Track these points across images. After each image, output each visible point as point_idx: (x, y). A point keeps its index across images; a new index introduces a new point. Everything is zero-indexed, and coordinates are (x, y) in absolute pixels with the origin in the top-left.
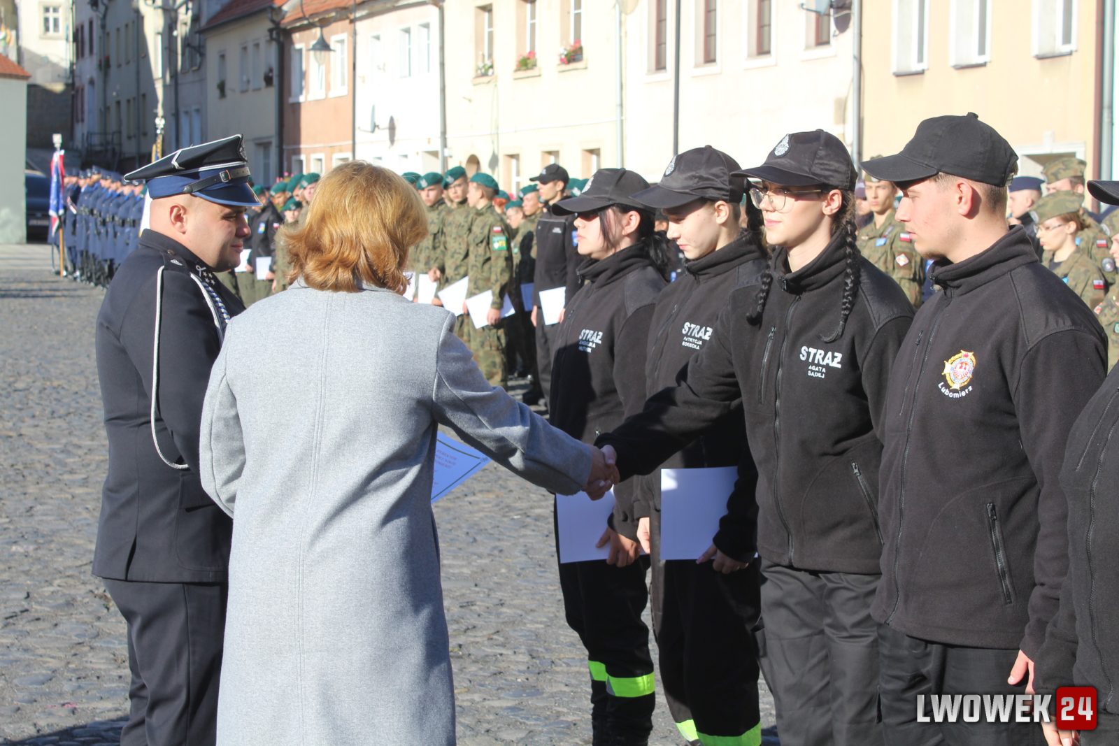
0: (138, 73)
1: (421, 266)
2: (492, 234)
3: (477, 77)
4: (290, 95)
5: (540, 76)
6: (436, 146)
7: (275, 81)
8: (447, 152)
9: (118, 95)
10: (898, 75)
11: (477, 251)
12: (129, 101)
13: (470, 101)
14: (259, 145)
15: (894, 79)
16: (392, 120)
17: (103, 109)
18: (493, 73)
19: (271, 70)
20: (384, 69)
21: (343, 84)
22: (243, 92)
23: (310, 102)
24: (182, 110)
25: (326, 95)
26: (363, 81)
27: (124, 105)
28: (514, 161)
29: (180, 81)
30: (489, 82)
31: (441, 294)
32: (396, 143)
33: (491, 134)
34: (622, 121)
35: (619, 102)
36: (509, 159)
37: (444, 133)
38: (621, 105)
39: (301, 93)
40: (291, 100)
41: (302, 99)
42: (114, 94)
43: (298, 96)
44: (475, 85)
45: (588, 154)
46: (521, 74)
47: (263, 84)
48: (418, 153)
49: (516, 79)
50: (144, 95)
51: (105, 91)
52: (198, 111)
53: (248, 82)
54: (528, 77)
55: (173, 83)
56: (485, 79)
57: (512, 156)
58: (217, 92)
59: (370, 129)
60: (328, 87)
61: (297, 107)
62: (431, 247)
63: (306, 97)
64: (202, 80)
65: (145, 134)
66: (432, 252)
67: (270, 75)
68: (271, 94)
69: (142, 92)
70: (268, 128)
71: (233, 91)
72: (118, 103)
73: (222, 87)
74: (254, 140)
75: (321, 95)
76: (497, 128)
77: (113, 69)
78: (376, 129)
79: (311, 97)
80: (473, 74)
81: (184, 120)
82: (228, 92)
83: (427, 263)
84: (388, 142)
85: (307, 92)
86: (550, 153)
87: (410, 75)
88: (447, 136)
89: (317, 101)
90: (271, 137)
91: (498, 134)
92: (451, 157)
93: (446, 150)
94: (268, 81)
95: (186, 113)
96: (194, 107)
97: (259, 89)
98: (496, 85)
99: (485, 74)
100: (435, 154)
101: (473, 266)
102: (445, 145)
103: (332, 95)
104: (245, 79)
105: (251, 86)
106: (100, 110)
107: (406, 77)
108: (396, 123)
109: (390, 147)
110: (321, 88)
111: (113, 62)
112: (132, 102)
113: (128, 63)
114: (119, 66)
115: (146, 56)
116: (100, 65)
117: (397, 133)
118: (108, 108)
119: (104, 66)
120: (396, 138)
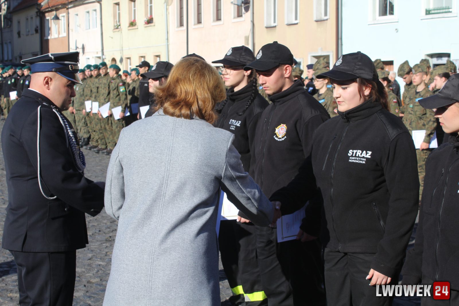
1: (93, 99)
2: (119, 86)
3: (114, 29)
4: (45, 36)
5: (137, 28)
6: (100, 55)
7: (39, 31)
8: (104, 57)
10: (267, 28)
11: (113, 92)
13: (112, 38)
15: (265, 29)
16: (83, 45)
18: (120, 28)
19: (37, 27)
20: (80, 27)
21: (65, 32)
22: (27, 35)
23: (52, 39)
24: (4, 42)
25: (58, 36)
26: (72, 31)
28: (129, 60)
29: (3, 32)
30: (119, 31)
31: (100, 109)
32: (85, 54)
33: (120, 50)
34: (168, 45)
35: (167, 38)
36: (126, 59)
37: (103, 50)
38: (168, 39)
39: (49, 35)
40: (45, 38)
41: (49, 38)
43: (47, 37)
44: (114, 32)
45: (156, 57)
46: (131, 28)
47: (34, 32)
48: (93, 57)
49: (129, 30)
52: (10, 42)
53: (29, 31)
54: (133, 29)
56: (117, 30)
57: (128, 58)
58: (17, 36)
59: (75, 48)
60: (59, 34)
61: (48, 40)
62: (96, 92)
63: (51, 37)
64: (11, 31)
66: (97, 94)
67: (37, 29)
68: (37, 36)
70: (37, 48)
71: (23, 35)
73: (19, 34)
74: (32, 53)
75: (56, 36)
76: (122, 48)
78: (77, 49)
79: (53, 37)
80: (113, 28)
81: (5, 46)
82: (21, 35)
83: (95, 98)
85: (51, 35)
86: (142, 57)
87: (89, 28)
89: (55, 39)
90: (38, 52)
91: (122, 50)
92: (105, 59)
94: (36, 31)
95: (6, 44)
97: (32, 34)
98: (121, 32)
99: (117, 28)
100: (99, 58)
101: (112, 98)
102: (103, 54)
103: (61, 36)
105: (30, 33)
107: (88, 29)
108: (85, 46)
109: (83, 55)
110: (56, 34)
117: (85, 50)
120: (85, 52)
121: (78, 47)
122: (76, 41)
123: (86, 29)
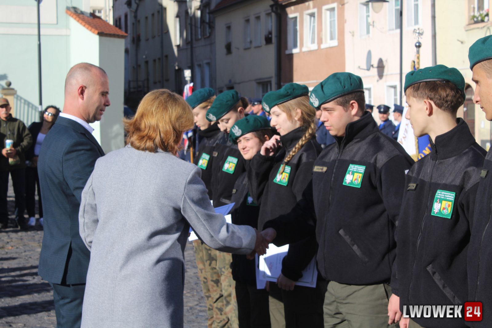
0: (162, 43)
4: (286, 48)
7: (274, 40)
9: (146, 58)
12: (155, 61)
13: (462, 43)
14: (259, 83)
16: (381, 61)
17: (135, 67)
18: (488, 20)
19: (270, 33)
20: (374, 26)
21: (332, 38)
22: (245, 49)
23: (304, 52)
24: (196, 63)
25: (319, 46)
26: (353, 36)
27: (151, 64)
29: (194, 46)
30: (484, 27)
32: (384, 78)
39: (295, 46)
40: (287, 52)
41: (295, 51)
42: (144, 57)
43: (291, 50)
44: (467, 30)
47: (264, 43)
50: (167, 56)
51: (137, 55)
52: (208, 64)
53: (251, 42)
55: (189, 47)
56: (480, 25)
58: (224, 51)
59: (365, 68)
60: (320, 42)
61: (291, 56)
63: (301, 49)
64: (212, 44)
65: (167, 80)
67: (270, 36)
68: (272, 49)
69: (165, 54)
71: (238, 49)
72: (147, 62)
73: (228, 48)
74: (256, 80)
75: (314, 47)
77: (143, 43)
79: (304, 49)
80: (467, 22)
81: (197, 70)
82: (233, 49)
84: (377, 77)
85: (302, 45)
89: (311, 52)
90: (271, 77)
94: (268, 40)
95: (199, 66)
96: (205, 61)
97: (259, 47)
99: (480, 22)
103: (323, 46)
104: (249, 40)
105: (254, 45)
106: (134, 67)
107: (393, 30)
108: (385, 63)
109: (378, 81)
110: (313, 42)
111: (143, 38)
112: (157, 61)
113: (154, 37)
114: (147, 40)
115: (168, 32)
116: (133, 41)
117: (386, 70)
118: (139, 66)
119: (136, 41)
120: (385, 73)
121: (372, 63)
122: (369, 53)
123: (390, 30)
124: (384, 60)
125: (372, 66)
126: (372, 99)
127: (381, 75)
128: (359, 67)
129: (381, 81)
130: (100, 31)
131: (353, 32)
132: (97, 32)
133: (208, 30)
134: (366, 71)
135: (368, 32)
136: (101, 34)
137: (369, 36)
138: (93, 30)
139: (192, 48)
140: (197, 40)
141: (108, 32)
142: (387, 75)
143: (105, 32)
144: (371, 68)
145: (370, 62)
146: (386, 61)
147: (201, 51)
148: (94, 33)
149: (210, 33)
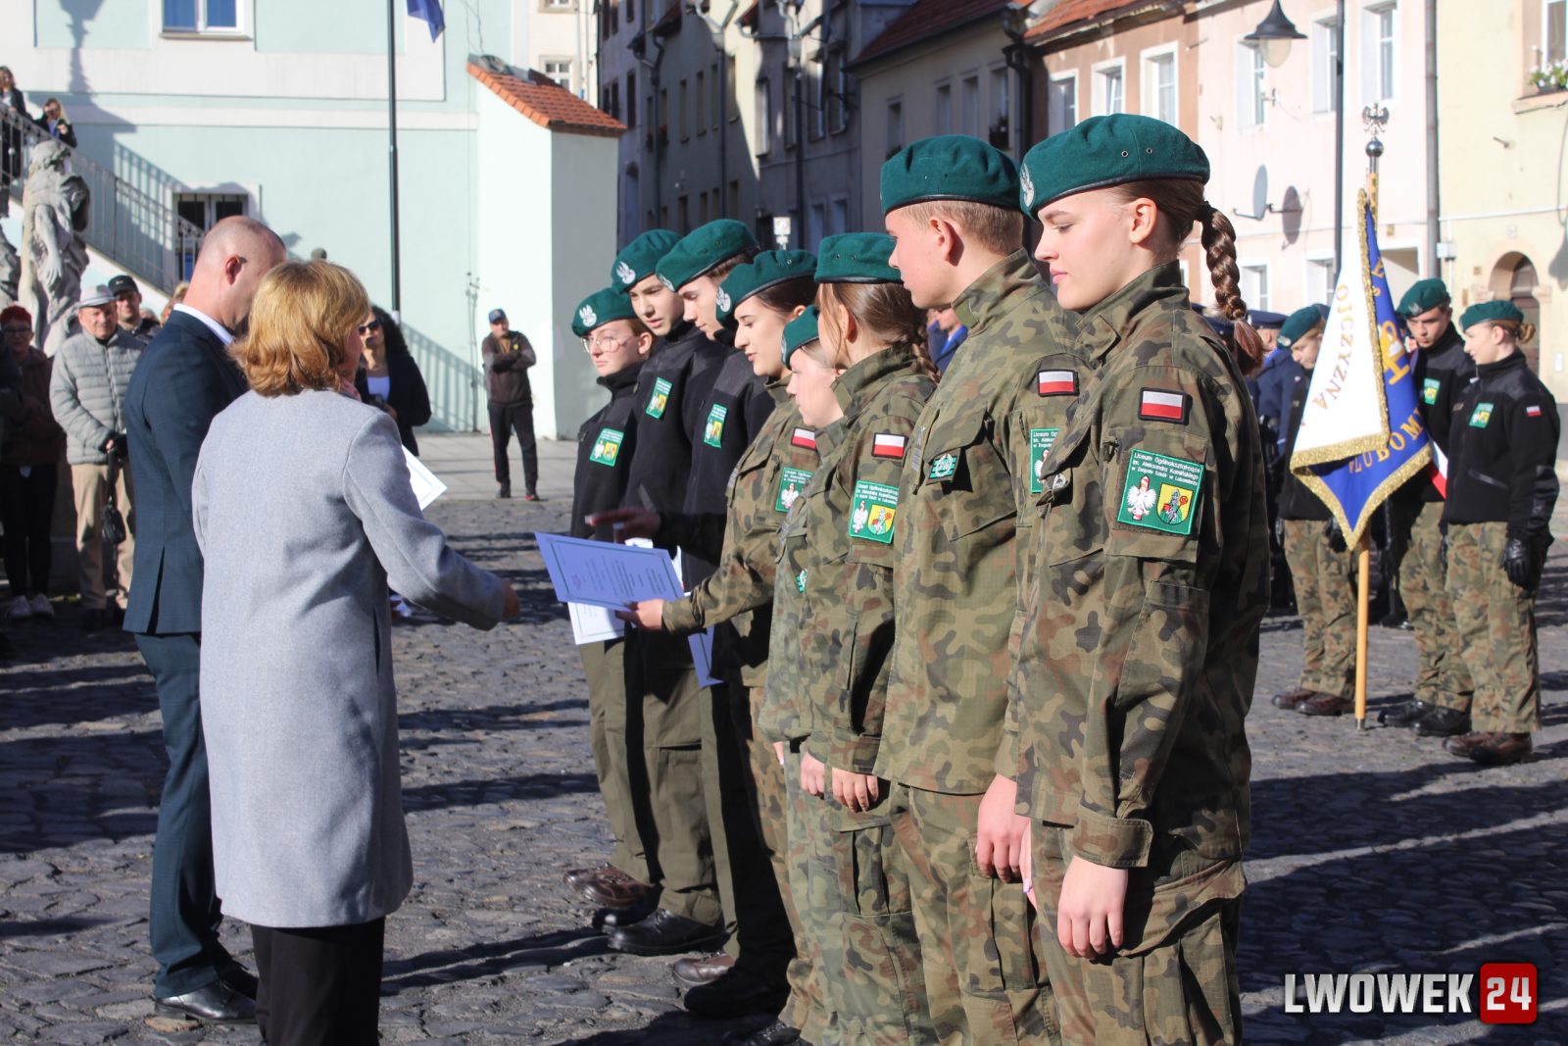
0: (723, 148)
3: (1530, 95)
6: (1412, 238)
7: (1013, 139)
8: (1443, 251)
9: (682, 188)
12: (704, 196)
13: (1507, 145)
16: (1292, 195)
17: (654, 212)
19: (1004, 122)
20: (1274, 101)
24: (810, 202)
27: (694, 204)
29: (806, 156)
30: (1562, 104)
32: (1301, 238)
37: (1435, 213)
42: (677, 185)
44: (1518, 114)
50: (735, 184)
51: (658, 182)
52: (843, 203)
55: (793, 159)
56: (1553, 99)
64: (853, 152)
67: (1003, 129)
69: (730, 179)
72: (684, 200)
77: (674, 147)
78: (1267, 213)
80: (1520, 89)
84: (1282, 238)
88: (1440, 219)
92: (1450, 260)
93: (1439, 246)
95: (819, 208)
96: (834, 198)
99: (1553, 90)
102: (1437, 236)
106: (650, 213)
107: (1325, 111)
108: (1302, 200)
109: (1284, 248)
111: (673, 136)
112: (710, 196)
113: (702, 134)
114: (685, 141)
115: (737, 120)
116: (649, 143)
117: (1305, 217)
118: (665, 209)
119: (657, 143)
120: (1302, 229)
121: (1268, 202)
122: (1262, 173)
123: (1315, 112)
124: (1300, 192)
125: (1270, 207)
126: (1269, 295)
127: (1292, 232)
128: (1235, 210)
129: (1291, 248)
130: (554, 118)
131: (1221, 119)
132: (546, 120)
133: (842, 115)
134: (1254, 221)
135: (1260, 118)
136: (556, 126)
137: (1262, 129)
138: (537, 115)
139: (800, 161)
140: (814, 141)
141: (574, 121)
142: (1307, 232)
143: (568, 122)
144: (1267, 211)
145: (1265, 199)
146: (1307, 194)
147: (824, 169)
148: (538, 122)
149: (848, 124)
